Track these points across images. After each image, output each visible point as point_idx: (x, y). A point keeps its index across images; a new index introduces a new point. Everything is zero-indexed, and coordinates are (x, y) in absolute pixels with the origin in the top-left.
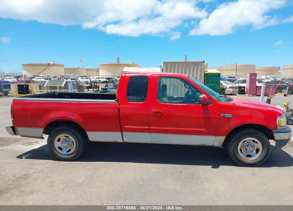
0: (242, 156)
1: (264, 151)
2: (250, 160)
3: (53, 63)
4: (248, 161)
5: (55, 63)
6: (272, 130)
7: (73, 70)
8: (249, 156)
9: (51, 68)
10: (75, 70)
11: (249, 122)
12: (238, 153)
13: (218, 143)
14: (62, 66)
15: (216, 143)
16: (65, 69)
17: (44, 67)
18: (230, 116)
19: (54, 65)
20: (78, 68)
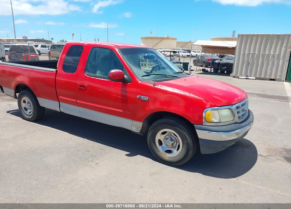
0: (161, 150)
1: (183, 150)
2: (167, 157)
3: (166, 36)
4: (165, 158)
5: (168, 37)
6: (194, 125)
7: (185, 44)
8: (169, 152)
9: (164, 41)
10: (187, 43)
11: (166, 109)
12: (156, 146)
13: (136, 129)
14: (175, 39)
15: (134, 128)
16: (177, 42)
17: (159, 40)
18: (146, 98)
19: (167, 38)
20: (190, 42)
